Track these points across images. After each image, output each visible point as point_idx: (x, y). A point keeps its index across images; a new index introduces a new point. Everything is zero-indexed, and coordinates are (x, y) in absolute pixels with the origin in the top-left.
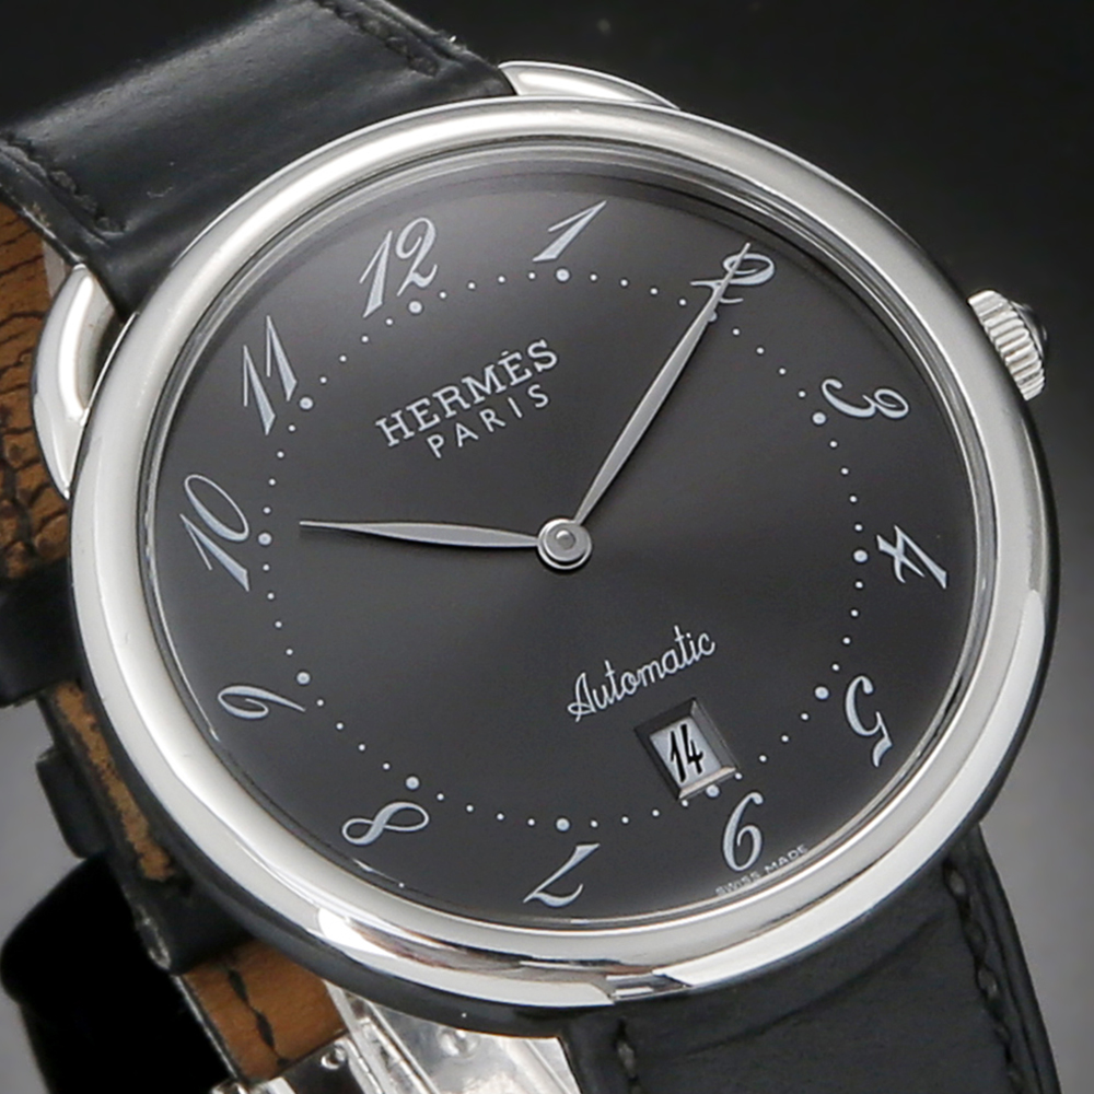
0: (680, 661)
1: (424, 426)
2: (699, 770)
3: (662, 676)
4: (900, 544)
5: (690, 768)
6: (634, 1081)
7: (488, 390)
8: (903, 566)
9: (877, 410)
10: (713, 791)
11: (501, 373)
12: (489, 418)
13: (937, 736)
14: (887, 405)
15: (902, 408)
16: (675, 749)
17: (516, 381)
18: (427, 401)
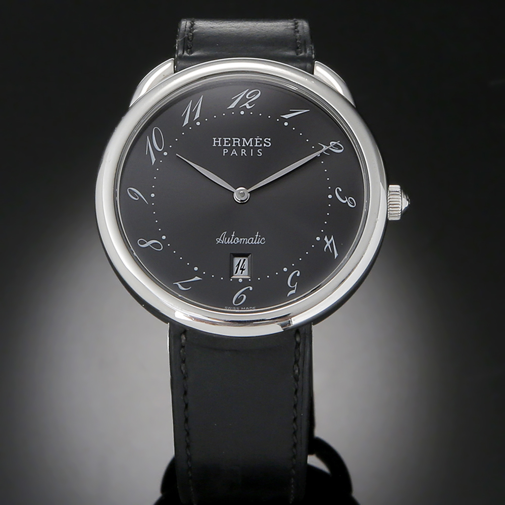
0: (253, 242)
1: (225, 145)
2: (242, 273)
3: (246, 243)
4: (331, 241)
5: (239, 271)
6: (183, 347)
7: (247, 145)
8: (328, 247)
9: (347, 202)
10: (240, 280)
11: (254, 142)
12: (243, 152)
13: (305, 297)
14: (349, 202)
15: (354, 205)
16: (239, 264)
17: (256, 145)
18: (230, 139)
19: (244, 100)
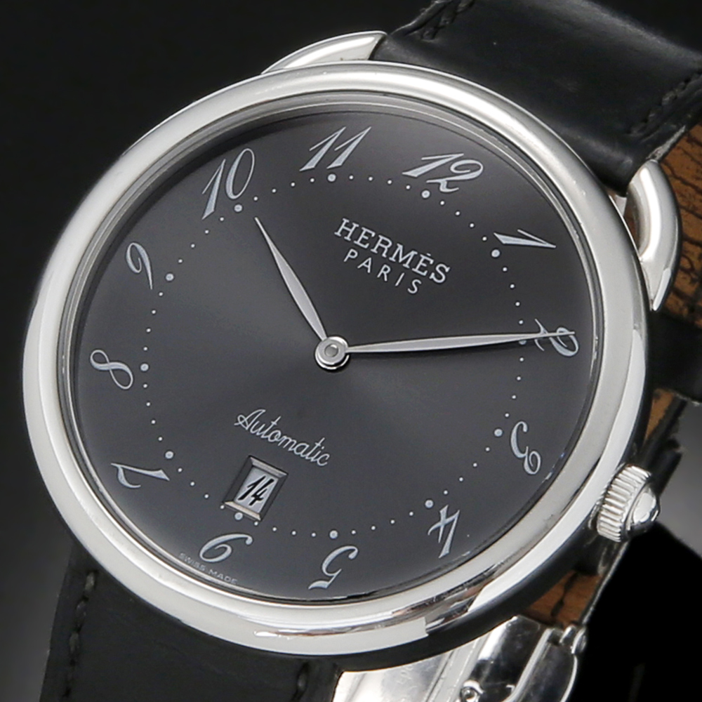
0: (305, 453)
1: (358, 243)
2: (251, 504)
3: (290, 449)
4: (450, 519)
5: (250, 498)
7: (401, 260)
8: (438, 529)
9: (524, 458)
10: (239, 516)
11: (416, 260)
12: (385, 271)
14: (529, 460)
15: (533, 470)
16: (256, 484)
17: (416, 270)
18: (373, 234)
19: (443, 171)
